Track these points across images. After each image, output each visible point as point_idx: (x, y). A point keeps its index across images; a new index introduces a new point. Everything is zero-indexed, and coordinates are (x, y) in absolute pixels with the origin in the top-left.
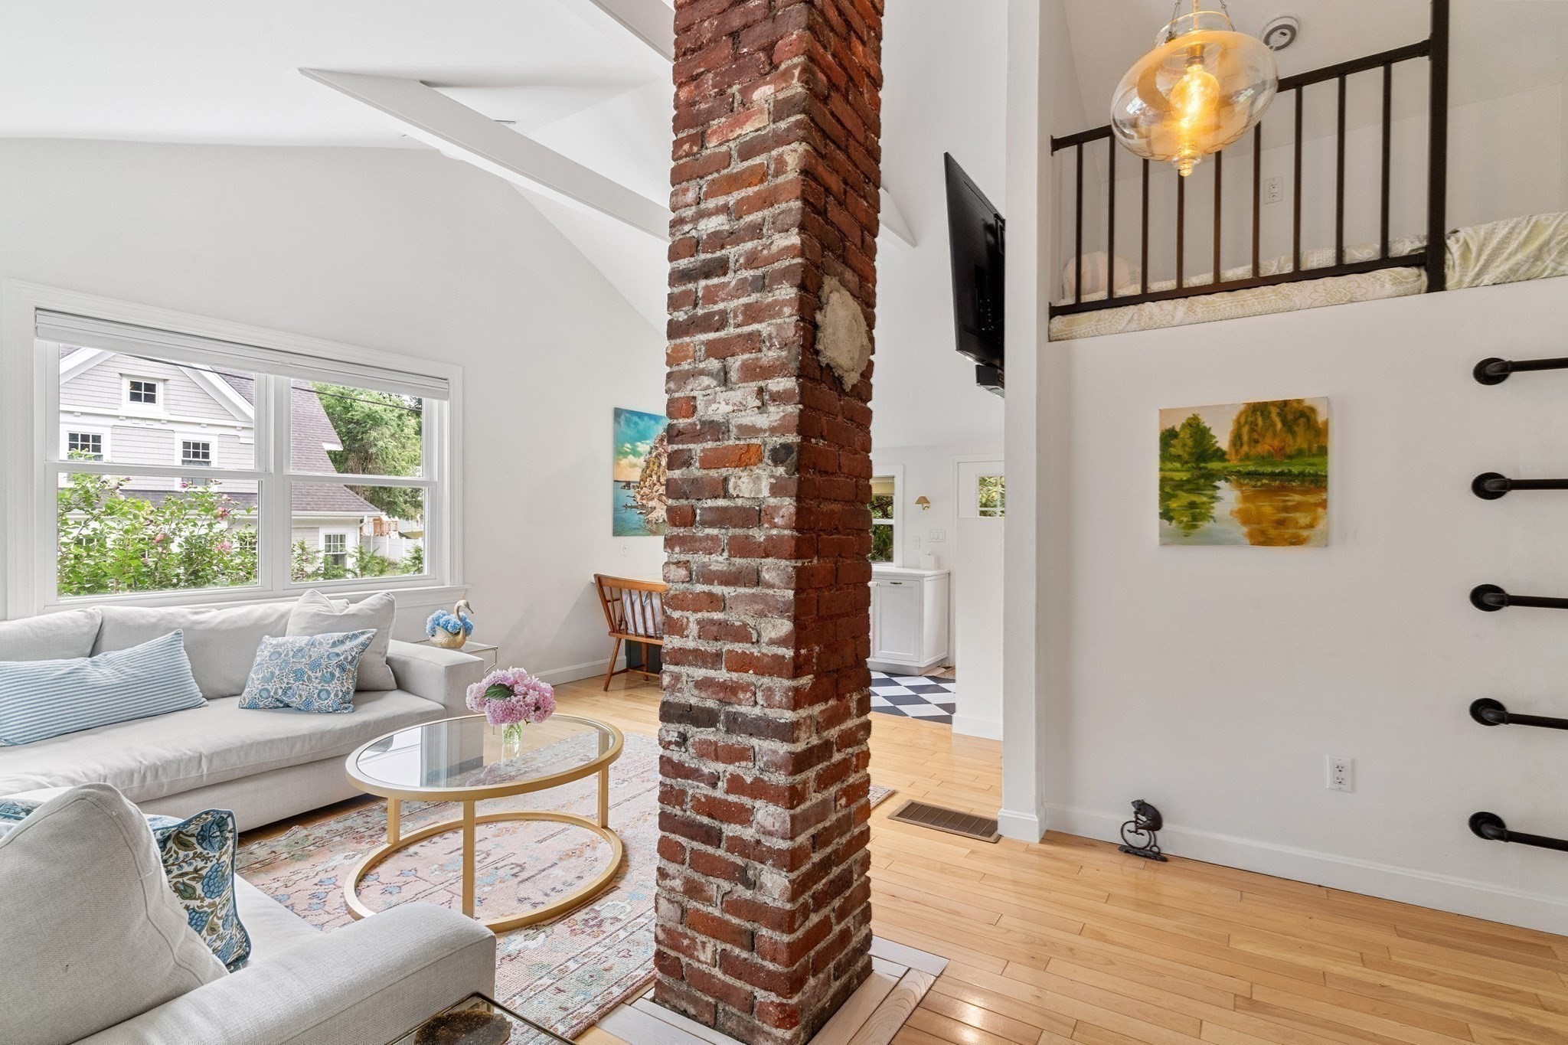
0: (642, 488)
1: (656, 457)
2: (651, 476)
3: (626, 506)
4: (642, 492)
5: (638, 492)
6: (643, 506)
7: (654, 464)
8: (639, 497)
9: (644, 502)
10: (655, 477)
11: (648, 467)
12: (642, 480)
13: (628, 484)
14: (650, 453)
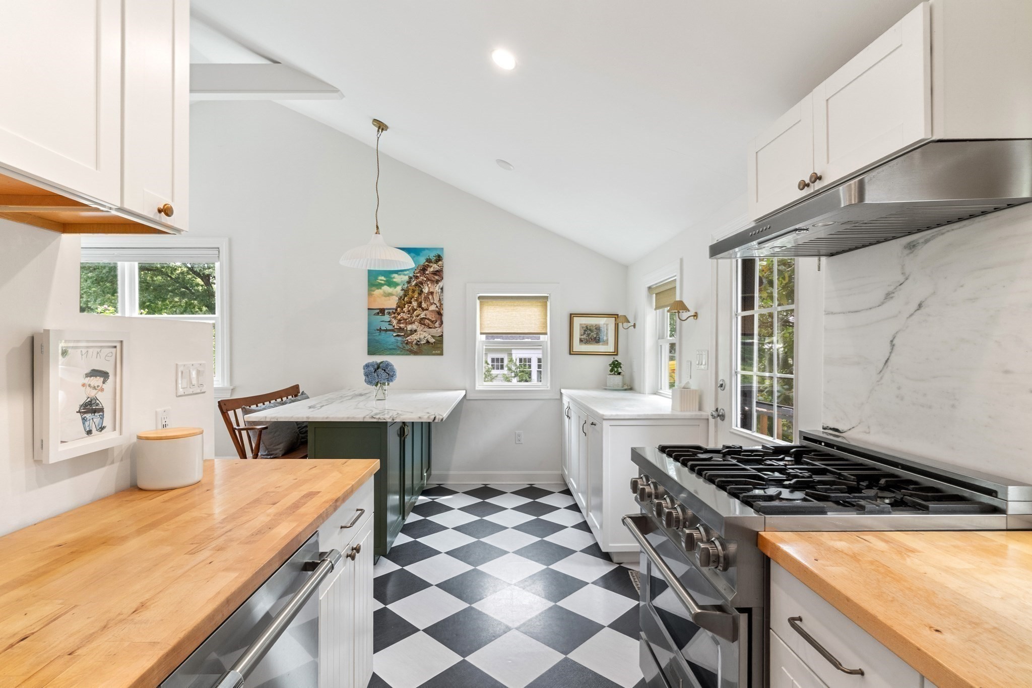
0: (399, 314)
1: (416, 285)
2: (411, 303)
3: (380, 330)
4: (399, 317)
5: (395, 318)
6: (401, 329)
7: (414, 291)
8: (395, 322)
9: (402, 325)
10: (415, 304)
11: (405, 295)
12: (399, 307)
13: (382, 311)
14: (409, 282)
